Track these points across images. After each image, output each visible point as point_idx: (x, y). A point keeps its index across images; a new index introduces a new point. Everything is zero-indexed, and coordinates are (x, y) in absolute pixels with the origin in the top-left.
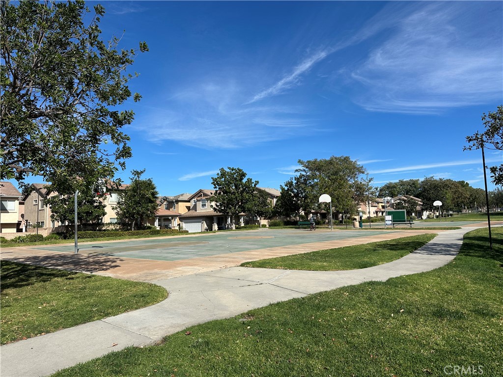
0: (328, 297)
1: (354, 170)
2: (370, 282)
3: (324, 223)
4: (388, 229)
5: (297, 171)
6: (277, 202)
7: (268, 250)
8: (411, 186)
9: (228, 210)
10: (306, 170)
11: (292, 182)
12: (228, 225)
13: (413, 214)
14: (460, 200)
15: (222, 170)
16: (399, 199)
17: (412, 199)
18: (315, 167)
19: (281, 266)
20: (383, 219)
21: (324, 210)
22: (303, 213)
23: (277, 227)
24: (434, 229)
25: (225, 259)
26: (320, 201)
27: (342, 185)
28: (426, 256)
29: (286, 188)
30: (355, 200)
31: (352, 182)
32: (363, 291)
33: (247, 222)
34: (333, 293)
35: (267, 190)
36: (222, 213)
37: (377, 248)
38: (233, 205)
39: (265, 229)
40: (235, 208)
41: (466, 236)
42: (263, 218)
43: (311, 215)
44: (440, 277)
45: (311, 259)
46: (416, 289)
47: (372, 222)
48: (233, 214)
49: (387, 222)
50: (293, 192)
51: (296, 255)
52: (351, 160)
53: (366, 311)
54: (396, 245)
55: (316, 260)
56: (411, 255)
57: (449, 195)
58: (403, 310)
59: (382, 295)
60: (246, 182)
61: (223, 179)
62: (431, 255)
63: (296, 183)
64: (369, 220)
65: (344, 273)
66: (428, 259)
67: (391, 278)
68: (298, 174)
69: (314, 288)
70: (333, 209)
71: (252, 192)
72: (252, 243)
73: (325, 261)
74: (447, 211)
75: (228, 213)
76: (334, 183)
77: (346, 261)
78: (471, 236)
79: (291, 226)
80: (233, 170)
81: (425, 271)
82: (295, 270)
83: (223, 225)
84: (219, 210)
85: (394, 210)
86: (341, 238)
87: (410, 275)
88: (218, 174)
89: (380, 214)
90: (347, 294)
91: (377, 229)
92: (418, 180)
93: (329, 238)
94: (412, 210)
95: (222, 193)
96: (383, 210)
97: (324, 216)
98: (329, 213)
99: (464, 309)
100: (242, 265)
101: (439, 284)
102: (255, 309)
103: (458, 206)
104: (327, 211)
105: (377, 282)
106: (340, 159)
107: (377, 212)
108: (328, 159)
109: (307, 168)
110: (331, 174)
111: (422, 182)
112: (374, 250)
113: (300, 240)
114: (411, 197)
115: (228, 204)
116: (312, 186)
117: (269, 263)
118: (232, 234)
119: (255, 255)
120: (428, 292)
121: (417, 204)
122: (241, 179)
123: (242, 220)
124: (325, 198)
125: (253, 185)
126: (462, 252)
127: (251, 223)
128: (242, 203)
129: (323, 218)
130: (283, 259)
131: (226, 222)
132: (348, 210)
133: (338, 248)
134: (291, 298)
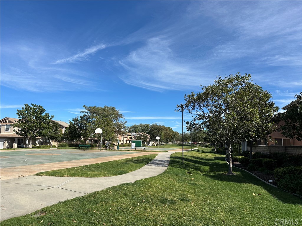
0: (100, 195)
1: (118, 115)
2: (125, 183)
3: (96, 146)
4: (132, 151)
5: (82, 112)
6: (66, 131)
7: (57, 163)
8: (145, 127)
9: (28, 134)
10: (88, 112)
11: (78, 119)
12: (26, 145)
13: (145, 143)
14: (168, 137)
15: (27, 105)
16: (139, 134)
17: (145, 135)
18: (95, 111)
19: (67, 175)
20: (130, 145)
21: (97, 138)
22: (82, 139)
23: (64, 148)
24: (156, 151)
25: (22, 170)
26: (95, 132)
27: (109, 123)
28: (153, 167)
29: (73, 123)
30: (116, 133)
31: (115, 122)
32: (121, 190)
33: (41, 144)
34: (103, 192)
35: (59, 123)
36: (22, 136)
37: (128, 162)
38: (32, 131)
39: (55, 149)
40: (33, 133)
41: (171, 156)
42: (54, 141)
43: (88, 141)
44: (161, 179)
45: (88, 170)
46: (150, 187)
47: (124, 146)
48: (31, 137)
49: (132, 147)
50: (78, 125)
51: (78, 167)
52: (116, 109)
53: (123, 203)
54: (137, 160)
55: (92, 170)
56: (146, 166)
57: (163, 134)
58: (144, 201)
59: (132, 191)
60: (45, 115)
61: (27, 112)
62: (156, 166)
63: (80, 120)
64: (123, 145)
65: (109, 179)
66: (155, 169)
67: (137, 181)
68: (82, 114)
69: (91, 189)
70: (102, 138)
71: (48, 123)
72: (44, 158)
73: (98, 171)
74: (162, 142)
75: (28, 136)
76: (105, 122)
77: (110, 171)
78: (173, 156)
79: (74, 147)
80: (35, 106)
81: (154, 176)
82: (77, 178)
83: (22, 144)
84: (20, 134)
85: (135, 140)
86: (106, 156)
87: (146, 179)
88: (23, 108)
89: (128, 142)
90: (112, 192)
91: (127, 150)
92: (149, 125)
93: (99, 156)
94: (145, 141)
95: (24, 122)
96: (130, 140)
97: (96, 142)
98: (100, 140)
99: (175, 198)
100: (37, 174)
101: (161, 183)
102: (47, 207)
103: (166, 140)
104: (99, 139)
105: (129, 183)
106: (109, 108)
107: (127, 141)
108: (103, 107)
109: (89, 111)
110: (104, 117)
111: (151, 126)
112: (126, 163)
113: (80, 157)
114: (145, 133)
115: (28, 130)
116: (91, 123)
117: (58, 173)
118: (29, 151)
119: (47, 167)
120: (156, 189)
121: (147, 138)
122: (41, 113)
123: (38, 142)
124: (99, 131)
125: (50, 118)
126: (171, 165)
127: (44, 144)
128: (39, 130)
129: (96, 143)
130: (69, 170)
131: (25, 142)
132: (111, 139)
133: (105, 162)
134: (74, 197)
